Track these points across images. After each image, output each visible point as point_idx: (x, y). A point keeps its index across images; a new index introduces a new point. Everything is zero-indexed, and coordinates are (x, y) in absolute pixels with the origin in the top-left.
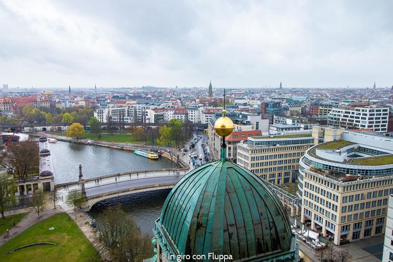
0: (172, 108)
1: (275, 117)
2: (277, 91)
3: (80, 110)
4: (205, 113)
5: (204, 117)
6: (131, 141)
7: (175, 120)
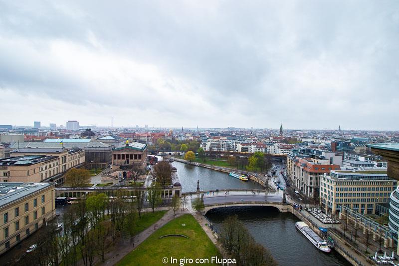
0: (254, 144)
1: (345, 154)
2: (337, 132)
3: (191, 142)
4: (281, 148)
5: (280, 151)
6: (226, 166)
7: (259, 152)
